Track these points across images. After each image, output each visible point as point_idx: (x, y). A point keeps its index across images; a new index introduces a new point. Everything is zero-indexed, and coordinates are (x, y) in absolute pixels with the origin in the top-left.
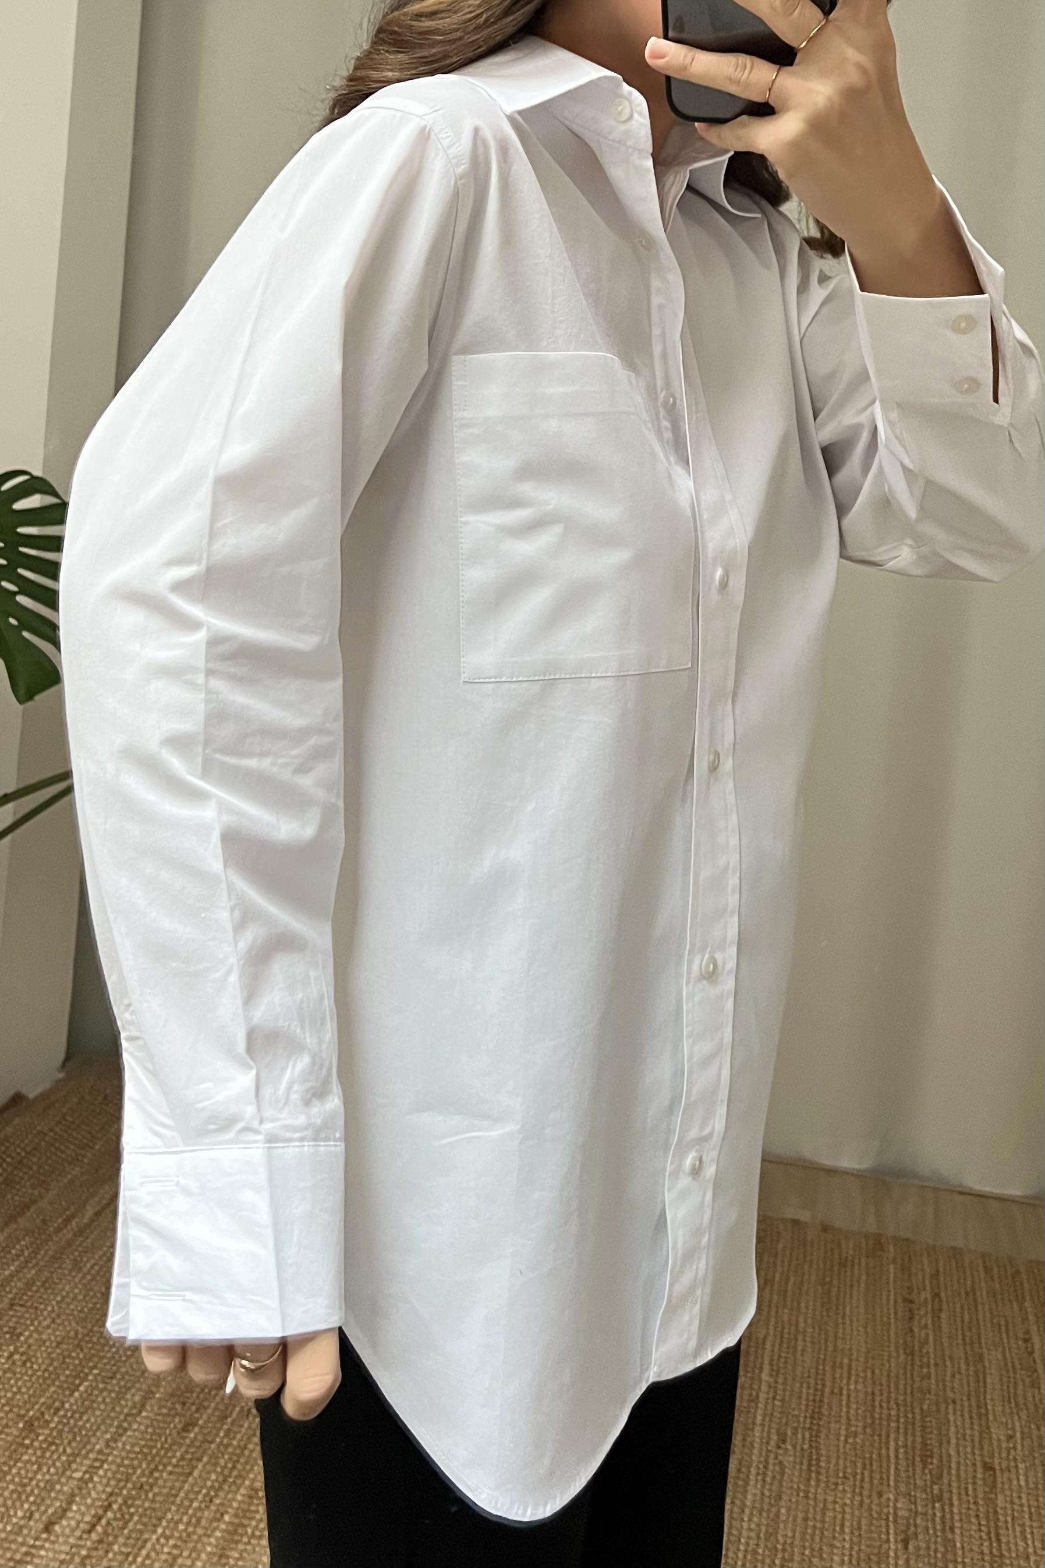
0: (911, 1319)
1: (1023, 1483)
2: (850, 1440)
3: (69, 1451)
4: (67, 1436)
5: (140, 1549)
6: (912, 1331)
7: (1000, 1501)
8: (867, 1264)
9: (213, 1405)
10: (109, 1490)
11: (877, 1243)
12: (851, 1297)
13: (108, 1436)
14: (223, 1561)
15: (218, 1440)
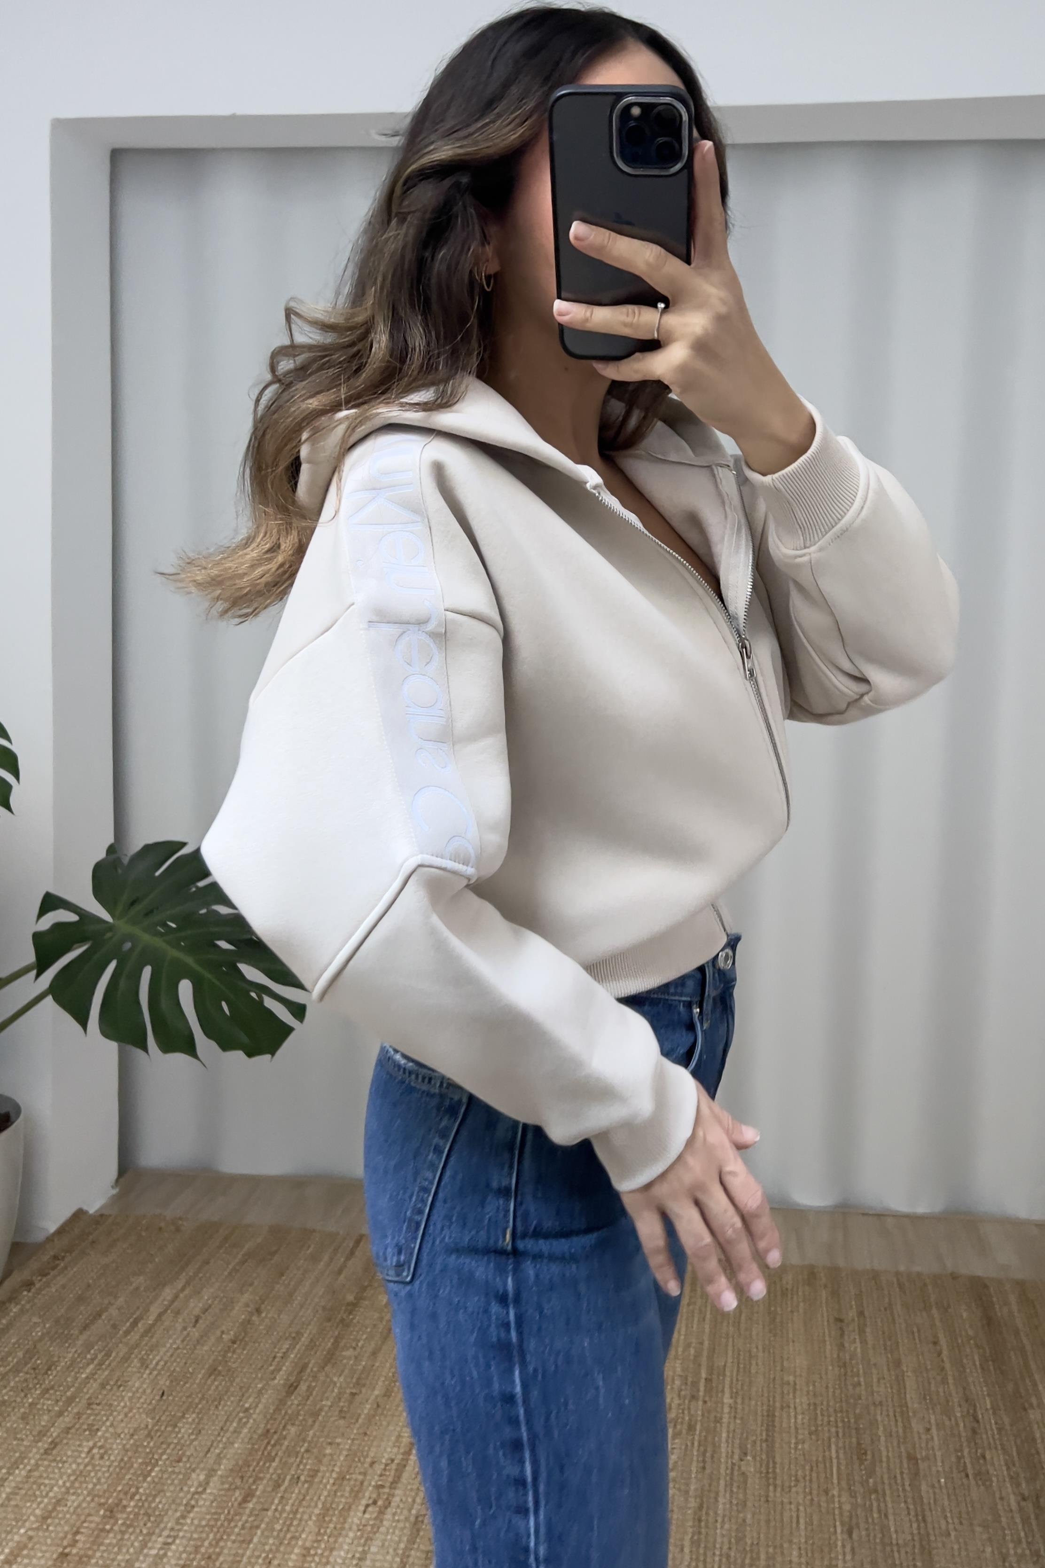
0: (842, 1336)
2: (799, 1447)
6: (843, 1346)
11: (810, 1273)
12: (792, 1321)
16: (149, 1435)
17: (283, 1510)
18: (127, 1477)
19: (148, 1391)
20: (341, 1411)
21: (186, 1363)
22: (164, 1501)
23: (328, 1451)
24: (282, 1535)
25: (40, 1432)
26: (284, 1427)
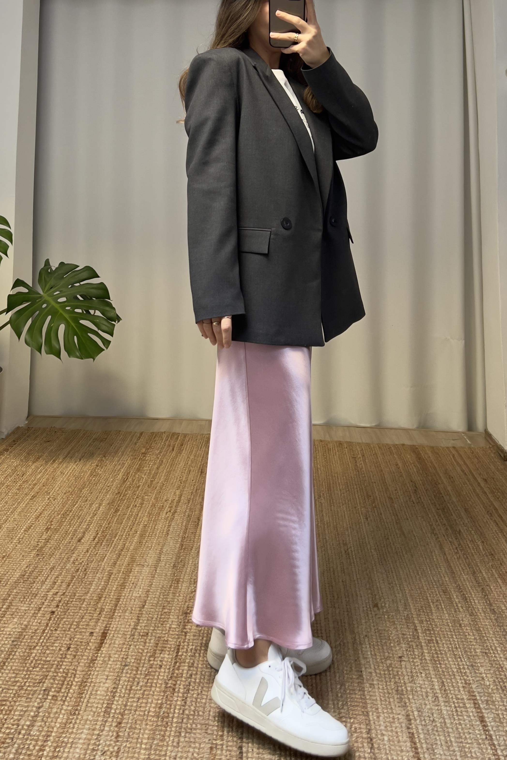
0: (356, 462)
1: (402, 501)
2: (343, 495)
3: (78, 521)
4: (76, 518)
5: (112, 543)
6: (356, 465)
7: (396, 506)
8: (337, 449)
9: (123, 505)
10: (96, 530)
11: (340, 444)
12: (334, 458)
13: (91, 516)
14: (141, 543)
15: (128, 514)
16: (71, 494)
17: (132, 515)
18: (67, 506)
19: (67, 481)
20: (148, 486)
21: (79, 473)
22: (84, 513)
23: (146, 497)
24: (134, 521)
25: (26, 494)
26: (126, 491)
